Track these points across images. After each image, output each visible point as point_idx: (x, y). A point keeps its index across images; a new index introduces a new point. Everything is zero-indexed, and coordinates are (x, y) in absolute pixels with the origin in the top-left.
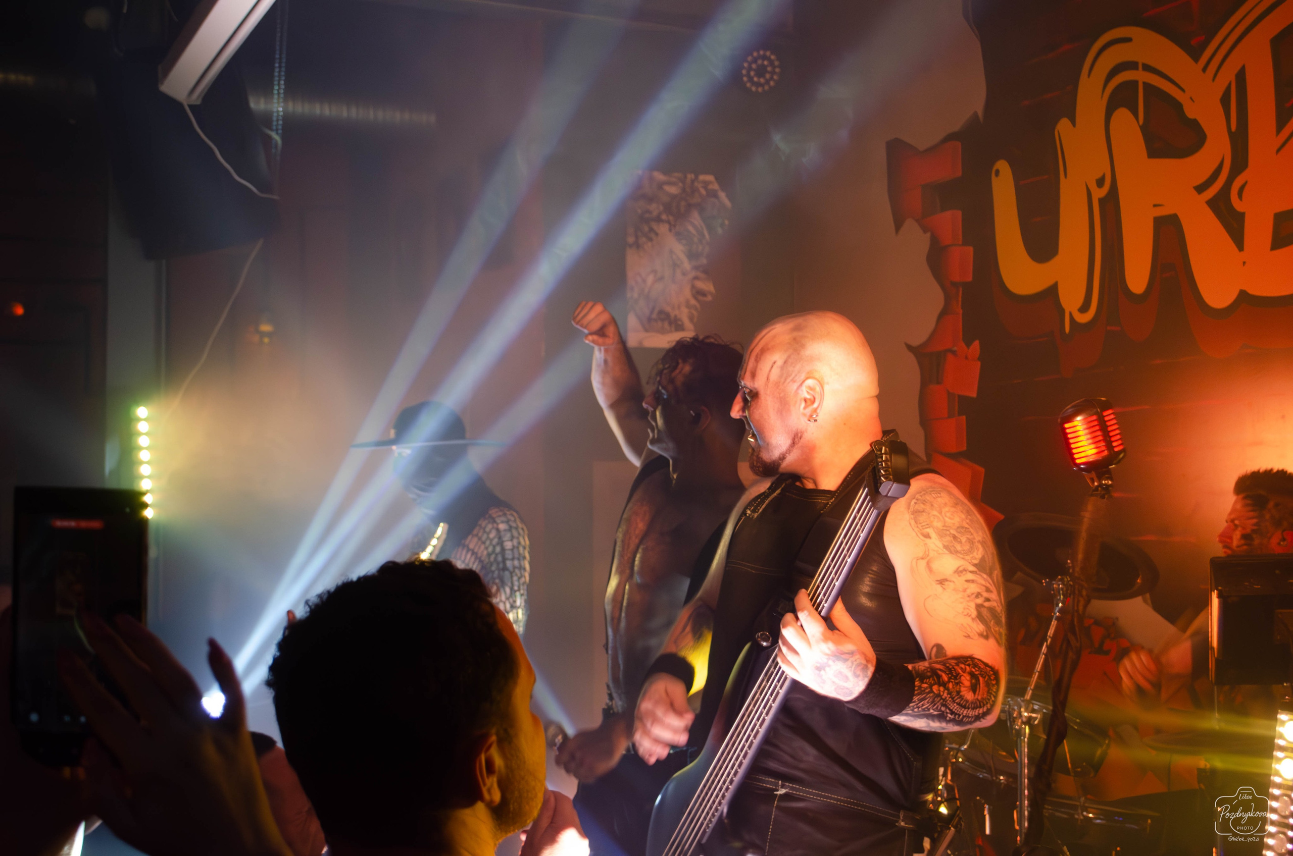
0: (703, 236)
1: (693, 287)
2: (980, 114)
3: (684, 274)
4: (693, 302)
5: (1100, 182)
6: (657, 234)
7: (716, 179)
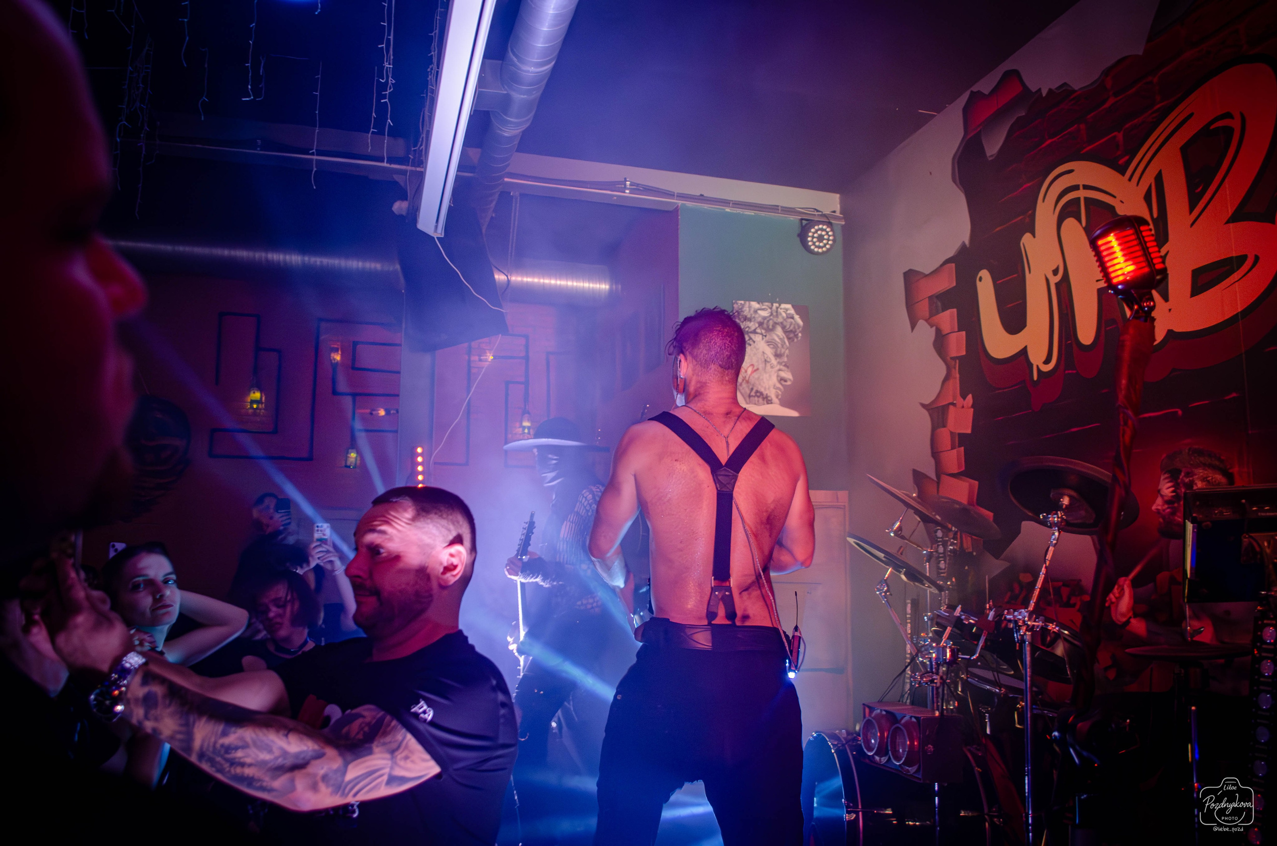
0: (785, 343)
1: (778, 376)
2: (967, 243)
3: (772, 367)
4: (779, 385)
5: (1055, 272)
6: (754, 342)
7: (793, 306)
